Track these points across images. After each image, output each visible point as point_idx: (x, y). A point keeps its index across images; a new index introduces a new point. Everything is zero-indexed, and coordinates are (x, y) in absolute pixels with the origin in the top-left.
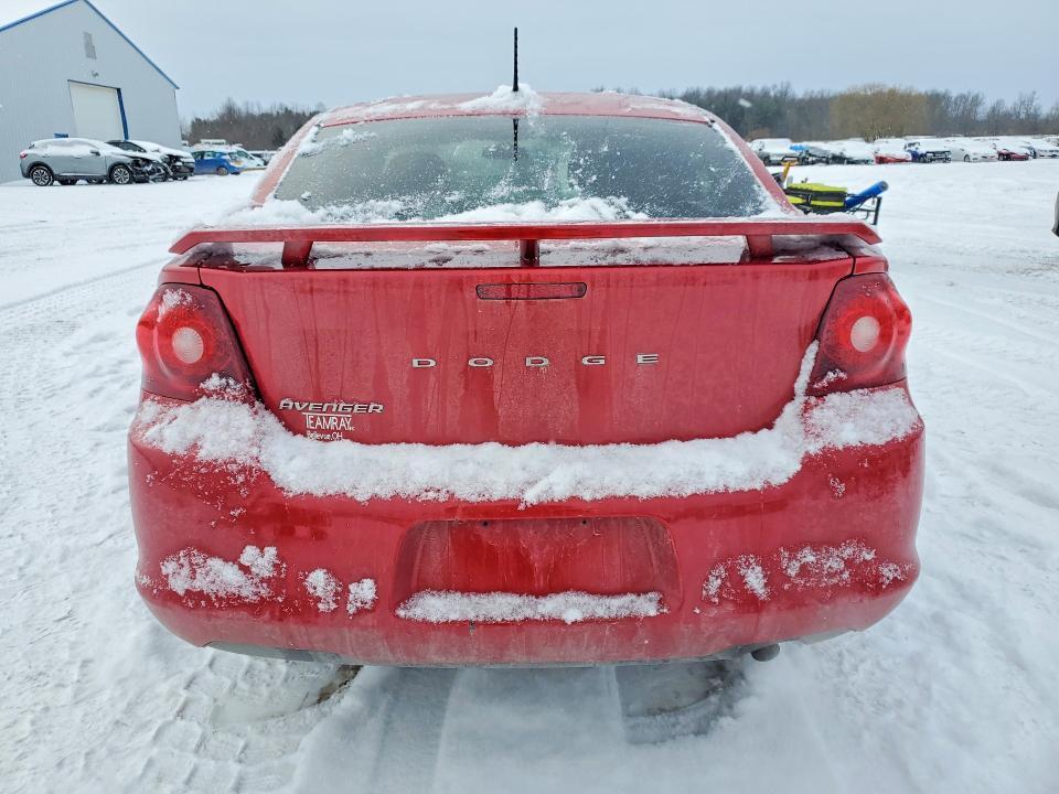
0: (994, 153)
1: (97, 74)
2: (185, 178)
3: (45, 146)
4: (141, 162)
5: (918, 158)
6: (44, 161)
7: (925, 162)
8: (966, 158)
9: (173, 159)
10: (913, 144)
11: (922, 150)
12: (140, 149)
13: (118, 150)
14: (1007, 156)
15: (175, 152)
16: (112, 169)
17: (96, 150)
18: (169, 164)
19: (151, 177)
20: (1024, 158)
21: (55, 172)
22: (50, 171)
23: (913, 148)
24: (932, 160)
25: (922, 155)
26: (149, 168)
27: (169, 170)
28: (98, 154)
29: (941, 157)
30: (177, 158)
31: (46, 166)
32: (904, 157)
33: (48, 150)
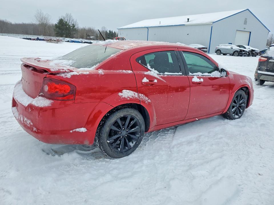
1: (245, 28)
2: (255, 56)
3: (221, 46)
4: (242, 51)
6: (220, 49)
9: (253, 50)
12: (245, 48)
13: (238, 48)
15: (254, 49)
16: (234, 52)
17: (232, 47)
18: (251, 52)
19: (243, 55)
21: (222, 52)
22: (221, 52)
26: (244, 53)
27: (251, 54)
28: (232, 48)
30: (254, 51)
31: (220, 50)
33: (222, 47)
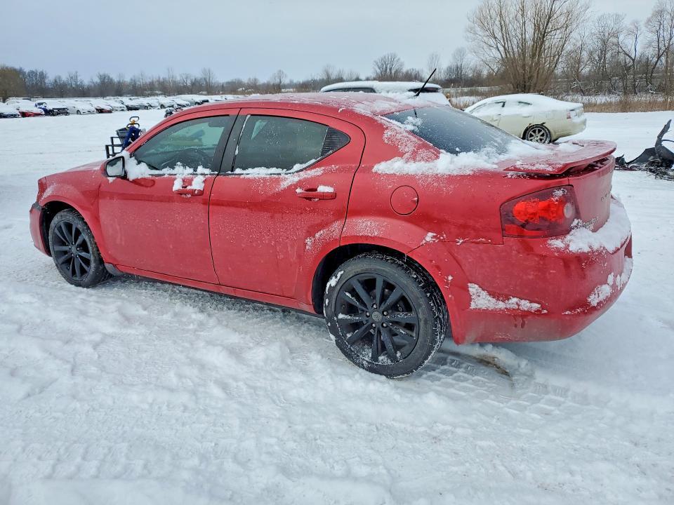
0: (93, 109)
5: (49, 113)
7: (54, 115)
8: (78, 112)
10: (42, 104)
11: (49, 107)
14: (101, 111)
20: (110, 112)
23: (43, 106)
24: (58, 114)
25: (50, 111)
29: (63, 112)
32: (39, 112)
